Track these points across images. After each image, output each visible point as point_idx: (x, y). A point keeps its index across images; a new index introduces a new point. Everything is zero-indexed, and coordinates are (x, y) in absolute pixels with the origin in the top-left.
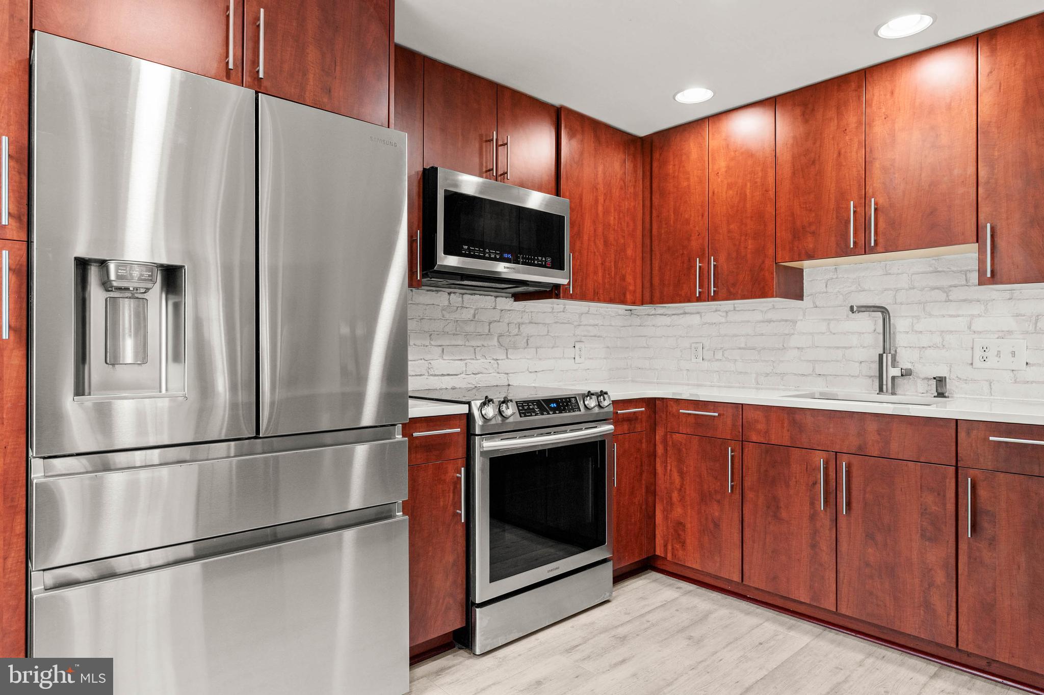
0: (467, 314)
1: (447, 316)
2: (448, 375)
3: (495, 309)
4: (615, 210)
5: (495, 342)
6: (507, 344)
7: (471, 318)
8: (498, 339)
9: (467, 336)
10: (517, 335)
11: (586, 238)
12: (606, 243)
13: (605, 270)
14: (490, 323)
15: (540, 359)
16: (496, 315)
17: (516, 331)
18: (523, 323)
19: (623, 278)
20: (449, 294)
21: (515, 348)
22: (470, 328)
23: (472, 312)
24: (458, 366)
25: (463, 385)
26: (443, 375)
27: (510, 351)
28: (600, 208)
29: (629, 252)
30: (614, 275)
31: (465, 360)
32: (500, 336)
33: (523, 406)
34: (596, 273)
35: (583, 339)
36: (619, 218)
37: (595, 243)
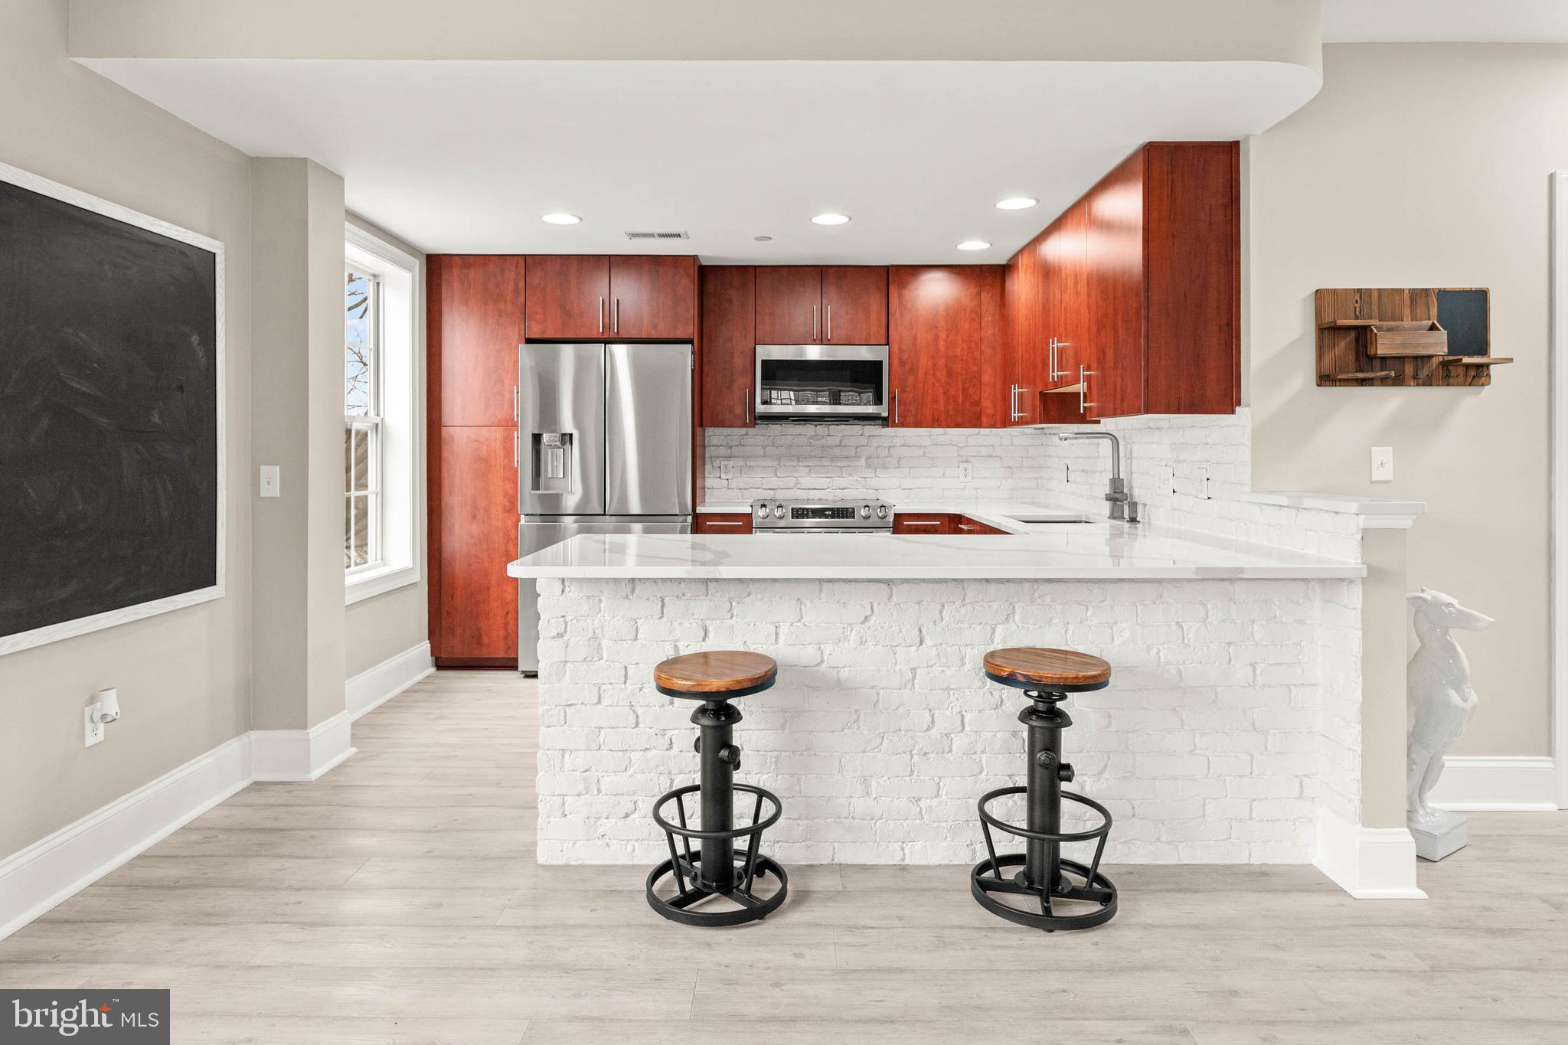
0: (831, 441)
1: (813, 442)
2: (815, 489)
3: (861, 435)
4: (963, 342)
5: (863, 462)
6: (875, 463)
7: (838, 443)
8: (866, 460)
9: (833, 458)
10: (887, 457)
11: (921, 372)
12: (950, 373)
13: (948, 398)
14: (857, 447)
15: (916, 478)
16: (863, 441)
17: (886, 453)
18: (893, 447)
19: (978, 403)
20: (816, 426)
21: (884, 467)
22: (837, 451)
23: (839, 438)
24: (823, 482)
25: (830, 497)
26: (809, 489)
27: (878, 470)
28: (942, 344)
29: (986, 378)
30: (962, 401)
31: (831, 477)
32: (868, 458)
33: (798, 511)
34: (935, 401)
35: (970, 459)
36: (970, 348)
37: (934, 374)
